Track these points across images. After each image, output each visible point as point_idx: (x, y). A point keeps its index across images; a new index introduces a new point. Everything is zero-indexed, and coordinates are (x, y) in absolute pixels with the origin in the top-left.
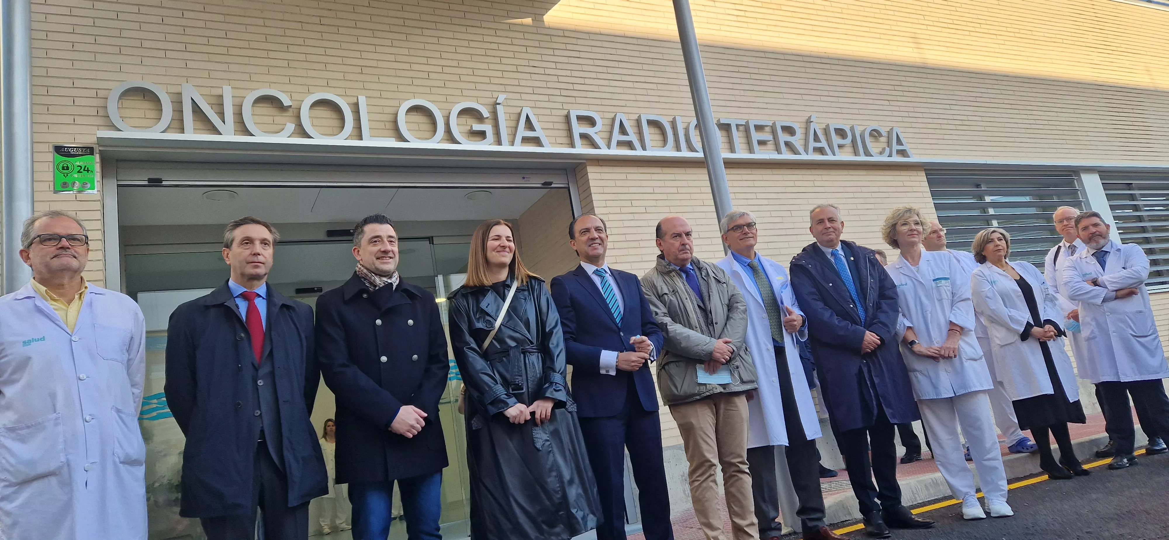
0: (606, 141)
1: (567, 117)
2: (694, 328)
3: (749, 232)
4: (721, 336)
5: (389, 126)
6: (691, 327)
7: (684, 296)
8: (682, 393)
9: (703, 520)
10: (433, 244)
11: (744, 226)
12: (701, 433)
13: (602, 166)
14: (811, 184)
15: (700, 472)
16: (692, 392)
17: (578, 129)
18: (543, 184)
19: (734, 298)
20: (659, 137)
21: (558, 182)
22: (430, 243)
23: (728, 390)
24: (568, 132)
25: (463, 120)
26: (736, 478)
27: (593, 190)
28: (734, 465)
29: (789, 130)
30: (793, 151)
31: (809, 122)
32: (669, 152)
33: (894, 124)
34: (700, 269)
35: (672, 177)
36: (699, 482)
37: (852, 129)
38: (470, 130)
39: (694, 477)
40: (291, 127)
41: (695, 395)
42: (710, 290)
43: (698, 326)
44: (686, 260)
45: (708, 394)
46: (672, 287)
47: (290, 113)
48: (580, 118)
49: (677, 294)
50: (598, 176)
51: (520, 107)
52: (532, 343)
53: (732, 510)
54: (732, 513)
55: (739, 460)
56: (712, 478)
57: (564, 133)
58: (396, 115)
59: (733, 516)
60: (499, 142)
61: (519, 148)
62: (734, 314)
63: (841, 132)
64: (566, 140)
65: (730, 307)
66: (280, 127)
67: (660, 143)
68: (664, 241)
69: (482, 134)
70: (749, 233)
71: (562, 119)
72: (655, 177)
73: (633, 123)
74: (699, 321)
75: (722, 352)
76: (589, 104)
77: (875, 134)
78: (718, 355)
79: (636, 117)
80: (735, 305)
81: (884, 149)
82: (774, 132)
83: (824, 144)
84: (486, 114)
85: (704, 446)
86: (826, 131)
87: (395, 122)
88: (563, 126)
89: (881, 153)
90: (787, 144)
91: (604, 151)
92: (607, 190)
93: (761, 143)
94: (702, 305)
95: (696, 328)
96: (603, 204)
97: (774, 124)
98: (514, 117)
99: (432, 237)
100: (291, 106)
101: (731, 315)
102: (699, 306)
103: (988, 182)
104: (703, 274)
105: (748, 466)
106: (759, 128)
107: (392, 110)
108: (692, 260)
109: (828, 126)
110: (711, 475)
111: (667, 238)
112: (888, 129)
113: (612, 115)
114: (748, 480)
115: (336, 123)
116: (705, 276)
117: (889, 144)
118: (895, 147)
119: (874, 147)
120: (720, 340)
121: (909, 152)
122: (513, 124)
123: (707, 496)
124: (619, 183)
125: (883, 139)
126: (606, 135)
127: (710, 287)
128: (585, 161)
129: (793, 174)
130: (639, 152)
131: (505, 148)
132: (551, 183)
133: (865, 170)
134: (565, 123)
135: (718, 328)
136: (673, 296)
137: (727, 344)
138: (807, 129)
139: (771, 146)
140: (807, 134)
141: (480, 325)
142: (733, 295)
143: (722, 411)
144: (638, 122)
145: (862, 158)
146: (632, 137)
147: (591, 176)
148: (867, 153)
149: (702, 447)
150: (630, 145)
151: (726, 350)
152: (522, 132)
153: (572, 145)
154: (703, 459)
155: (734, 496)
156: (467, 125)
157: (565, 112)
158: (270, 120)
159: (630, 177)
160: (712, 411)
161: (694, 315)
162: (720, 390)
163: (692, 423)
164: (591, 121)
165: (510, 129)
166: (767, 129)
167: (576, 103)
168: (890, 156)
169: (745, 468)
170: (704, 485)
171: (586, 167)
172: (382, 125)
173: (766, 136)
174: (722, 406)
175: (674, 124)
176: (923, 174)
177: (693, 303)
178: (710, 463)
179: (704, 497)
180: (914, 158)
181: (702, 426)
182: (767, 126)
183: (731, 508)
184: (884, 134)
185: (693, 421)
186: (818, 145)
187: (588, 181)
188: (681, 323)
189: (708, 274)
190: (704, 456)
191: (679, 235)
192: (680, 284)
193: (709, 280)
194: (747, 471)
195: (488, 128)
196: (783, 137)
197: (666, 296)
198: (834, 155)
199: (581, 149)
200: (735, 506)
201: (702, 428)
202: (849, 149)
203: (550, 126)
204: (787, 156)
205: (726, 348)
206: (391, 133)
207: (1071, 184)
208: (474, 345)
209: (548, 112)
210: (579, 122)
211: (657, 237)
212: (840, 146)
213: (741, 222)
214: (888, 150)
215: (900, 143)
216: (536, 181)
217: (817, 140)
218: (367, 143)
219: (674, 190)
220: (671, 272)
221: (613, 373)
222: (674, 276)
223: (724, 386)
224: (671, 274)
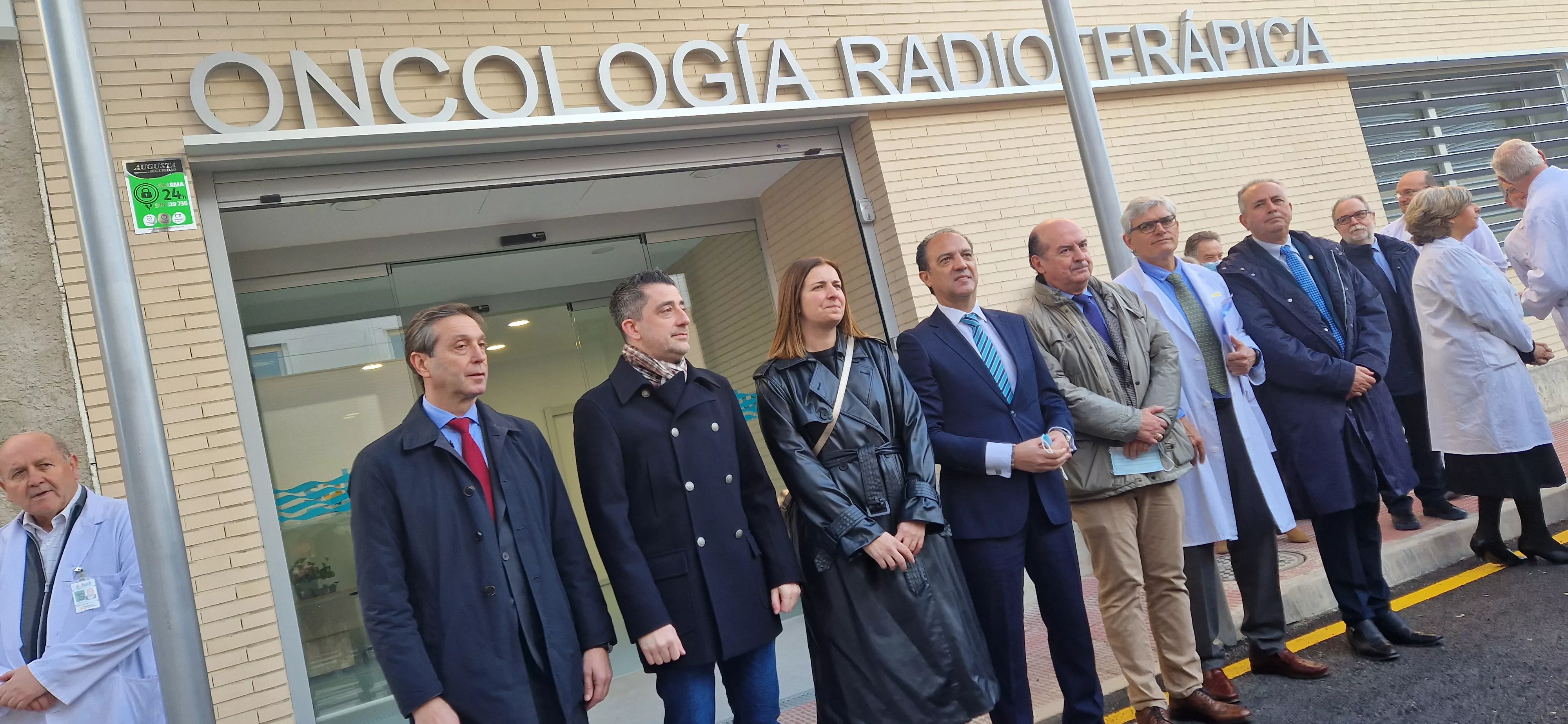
0: (895, 79)
1: (838, 49)
2: (1105, 392)
3: (1165, 231)
4: (1147, 402)
5: (588, 87)
6: (1099, 391)
7: (1087, 343)
8: (1089, 488)
9: (1125, 661)
10: (646, 243)
11: (1157, 222)
12: (1119, 541)
13: (890, 119)
14: (1188, 116)
15: (1118, 594)
16: (1105, 487)
17: (855, 65)
18: (806, 153)
19: (1158, 340)
20: (969, 66)
21: (827, 149)
22: (641, 243)
23: (1158, 481)
24: (840, 71)
25: (690, 68)
26: (1167, 598)
27: (881, 157)
28: (1167, 581)
29: (1156, 37)
30: (1162, 68)
31: (1182, 20)
32: (985, 90)
33: (1302, 12)
34: (1103, 296)
35: (991, 126)
36: (1117, 609)
37: (1245, 25)
38: (702, 83)
39: (1108, 603)
40: (452, 104)
41: (1108, 490)
42: (1124, 332)
43: (1111, 389)
44: (1080, 284)
45: (1128, 488)
46: (1067, 331)
47: (447, 81)
48: (855, 49)
49: (1075, 340)
50: (886, 135)
51: (769, 39)
52: (887, 440)
53: (1163, 642)
54: (1160, 644)
55: (1175, 573)
56: (1135, 603)
57: (834, 74)
58: (596, 70)
59: (1164, 651)
60: (745, 99)
61: (775, 104)
62: (1163, 368)
63: (1229, 33)
64: (837, 85)
65: (1154, 355)
66: (435, 105)
67: (972, 76)
68: (1044, 259)
69: (719, 89)
70: (1165, 233)
71: (830, 53)
72: (967, 128)
73: (932, 48)
74: (1112, 382)
75: (1151, 428)
76: (866, 25)
77: (1278, 30)
78: (1147, 433)
79: (934, 38)
80: (1162, 351)
81: (1291, 53)
82: (1133, 40)
83: (1205, 54)
84: (723, 57)
85: (1124, 560)
86: (1208, 33)
87: (596, 81)
88: (832, 63)
89: (1286, 59)
90: (1154, 58)
91: (894, 97)
92: (900, 155)
93: (1117, 60)
94: (1113, 355)
95: (1109, 392)
96: (897, 177)
97: (1134, 28)
98: (762, 56)
99: (644, 234)
100: (447, 72)
101: (1156, 369)
102: (1110, 358)
103: (1436, 89)
104: (1110, 305)
105: (1184, 581)
106: (1112, 37)
107: (589, 63)
108: (1090, 283)
109: (1210, 24)
110: (1135, 599)
111: (1048, 253)
112: (1295, 21)
113: (900, 40)
114: (1185, 600)
115: (513, 91)
116: (1113, 309)
117: (1297, 44)
118: (1308, 48)
119: (1276, 51)
120: (1147, 410)
121: (1328, 53)
122: (761, 67)
123: (1129, 628)
124: (917, 143)
125: (1289, 37)
126: (894, 71)
127: (1124, 326)
128: (866, 114)
129: (1163, 104)
130: (944, 94)
131: (755, 106)
132: (818, 151)
133: (1264, 87)
134: (834, 58)
135: (1140, 390)
136: (1070, 343)
137: (1158, 415)
138: (1180, 33)
139: (1129, 64)
140: (1179, 40)
141: (813, 416)
142: (1156, 336)
143: (1146, 509)
144: (939, 46)
145: (1261, 70)
146: (932, 71)
147: (876, 136)
148: (1268, 63)
149: (1121, 562)
150: (928, 83)
151: (1157, 426)
152: (776, 79)
153: (847, 92)
154: (1123, 578)
155: (1165, 623)
156: (696, 76)
157: (834, 41)
158: (419, 94)
159: (932, 131)
160: (1132, 509)
161: (1105, 373)
162: (1147, 482)
163: (1104, 528)
164: (872, 53)
165: (758, 76)
166: (1124, 38)
167: (847, 26)
168: (1300, 62)
169: (1181, 584)
170: (1125, 613)
171: (868, 122)
172: (577, 88)
173: (1123, 49)
174: (1148, 501)
175: (989, 43)
176: (1346, 84)
177: (1100, 354)
178: (1133, 583)
179: (1126, 630)
180: (1334, 63)
181: (1120, 531)
182: (1123, 33)
183: (1161, 640)
184: (1291, 29)
185: (1107, 525)
186: (1198, 55)
187: (873, 143)
188: (1084, 386)
189: (1116, 305)
190: (1125, 573)
191: (1071, 248)
192: (1080, 325)
193: (1120, 314)
194: (1184, 588)
195: (726, 77)
196: (1147, 48)
197: (1058, 345)
198: (1221, 69)
199: (861, 98)
200: (1168, 637)
201: (1119, 533)
202: (1241, 58)
203: (813, 64)
204: (1155, 78)
205: (1157, 422)
206: (591, 98)
207: (1550, 78)
208: (804, 446)
209: (808, 43)
210: (856, 55)
212: (1229, 54)
213: (1152, 216)
214: (1296, 53)
215: (1313, 40)
216: (796, 151)
217: (1195, 47)
218: (561, 118)
219: (995, 145)
220: (1061, 305)
221: (1007, 475)
222: (1067, 311)
223: (1151, 475)
224: (1062, 308)
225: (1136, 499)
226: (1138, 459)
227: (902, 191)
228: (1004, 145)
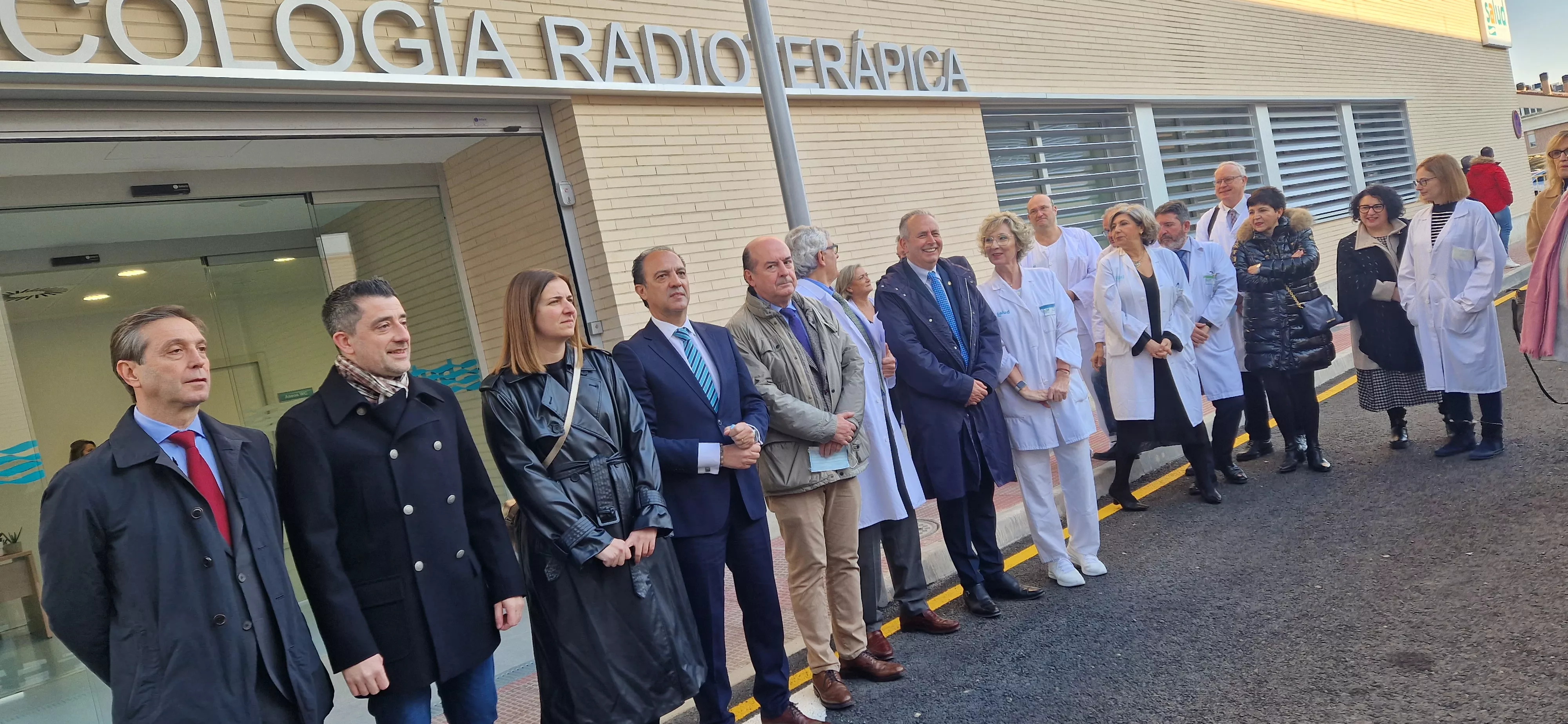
0: (598, 65)
1: (541, 27)
2: (807, 398)
4: (840, 408)
5: (262, 38)
6: (802, 398)
7: (793, 354)
8: (789, 484)
10: (312, 203)
12: (811, 530)
13: (593, 104)
14: (856, 128)
15: (806, 576)
16: (803, 483)
17: (559, 47)
18: (505, 129)
19: (849, 352)
20: (669, 60)
21: (526, 126)
22: (307, 202)
23: (845, 477)
24: (543, 50)
25: (382, 30)
26: (845, 575)
27: (583, 142)
28: (845, 561)
29: (832, 51)
30: (836, 81)
31: (854, 38)
32: (684, 86)
33: (948, 43)
34: (805, 311)
35: (687, 121)
36: (805, 589)
37: (904, 49)
38: (394, 47)
39: (797, 583)
40: (92, 42)
41: (805, 485)
42: (822, 345)
43: (812, 396)
44: (783, 299)
45: (822, 484)
46: (776, 341)
47: (85, 15)
48: (559, 29)
49: (783, 351)
50: (588, 120)
51: (469, 8)
52: (616, 451)
53: (838, 613)
54: (835, 615)
55: (851, 555)
56: (819, 582)
57: (537, 53)
58: (273, 19)
59: (838, 620)
60: (443, 70)
61: (474, 78)
62: (853, 377)
63: (892, 55)
64: (539, 64)
65: (845, 366)
66: (70, 41)
67: (671, 70)
68: (755, 273)
69: (415, 56)
71: (532, 30)
72: (665, 121)
73: (634, 38)
74: (812, 389)
75: (844, 432)
76: (569, 6)
77: (930, 57)
78: (841, 436)
79: (636, 28)
80: (852, 362)
81: (939, 79)
82: (813, 54)
83: (872, 73)
84: (419, 22)
85: (813, 545)
86: (874, 52)
87: (272, 31)
88: (534, 41)
89: (935, 84)
90: (830, 71)
91: (597, 84)
92: (602, 142)
93: (800, 70)
94: (815, 367)
95: (810, 398)
96: (598, 162)
97: (814, 41)
98: (461, 25)
99: (310, 193)
100: (86, 4)
101: (847, 378)
102: (812, 368)
103: (1043, 121)
104: (811, 319)
105: (857, 560)
106: (796, 48)
107: (266, 11)
108: (794, 298)
109: (877, 45)
110: (819, 579)
111: (759, 268)
112: (943, 50)
113: (604, 25)
114: (856, 575)
115: (168, 33)
116: (813, 323)
117: (944, 72)
118: (952, 76)
119: (928, 76)
120: (841, 416)
121: (968, 82)
122: (460, 36)
123: (813, 604)
124: (619, 131)
125: (938, 64)
126: (597, 56)
127: (823, 339)
128: (569, 98)
129: (836, 115)
130: (645, 86)
131: (453, 79)
132: (517, 129)
133: (917, 107)
134: (536, 36)
135: (835, 396)
136: (778, 353)
137: (850, 419)
138: (852, 49)
139: (809, 74)
140: (852, 56)
141: (545, 431)
142: (846, 349)
143: (832, 500)
144: (640, 35)
145: (916, 93)
146: (634, 61)
147: (579, 120)
148: (922, 88)
149: (811, 548)
150: (630, 73)
151: (849, 430)
152: (476, 52)
153: (551, 74)
154: (812, 561)
155: (840, 596)
156: (388, 38)
157: (537, 19)
158: (49, 27)
159: (633, 121)
160: (823, 501)
161: (808, 382)
162: (837, 477)
163: (799, 519)
164: (576, 36)
165: (456, 45)
166: (805, 49)
167: (551, 4)
168: (946, 89)
169: (855, 563)
170: (811, 591)
171: (571, 105)
172: (249, 38)
173: (804, 60)
174: (834, 494)
175: (688, 39)
176: (978, 111)
177: (804, 365)
178: (820, 565)
179: (811, 606)
180: (972, 92)
181: (812, 521)
182: (805, 45)
183: (836, 611)
184: (940, 58)
185: (801, 516)
186: (866, 73)
187: (575, 127)
188: (790, 393)
189: (816, 319)
190: (813, 557)
191: (777, 264)
192: (786, 336)
193: (819, 328)
194: (857, 566)
195: (423, 44)
196: (826, 62)
197: (769, 354)
198: (885, 89)
199: (565, 81)
200: (842, 608)
201: (811, 523)
202: (900, 79)
203: (516, 40)
204: (831, 91)
205: (849, 425)
206: (265, 51)
207: (1123, 120)
208: (535, 460)
209: (510, 17)
210: (559, 36)
211: (745, 267)
212: (891, 75)
214: (943, 79)
215: (956, 70)
216: (495, 126)
217: (865, 66)
218: (228, 71)
219: (691, 141)
220: (771, 317)
221: (715, 472)
222: (776, 323)
223: (841, 472)
224: (771, 321)
225: (825, 492)
226: (831, 458)
227: (603, 179)
228: (700, 140)
